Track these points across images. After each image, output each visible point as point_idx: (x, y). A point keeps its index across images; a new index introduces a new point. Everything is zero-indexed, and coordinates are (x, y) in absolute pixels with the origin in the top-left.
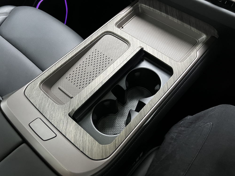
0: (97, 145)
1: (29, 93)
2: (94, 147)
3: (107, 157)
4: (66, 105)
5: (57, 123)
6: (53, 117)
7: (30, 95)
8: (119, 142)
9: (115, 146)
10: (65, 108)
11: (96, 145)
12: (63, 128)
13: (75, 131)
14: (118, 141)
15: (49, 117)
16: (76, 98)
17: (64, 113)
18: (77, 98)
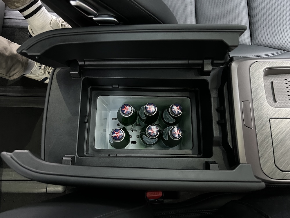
11: (271, 162)
12: (259, 126)
13: (265, 137)
15: (256, 107)
17: (268, 114)
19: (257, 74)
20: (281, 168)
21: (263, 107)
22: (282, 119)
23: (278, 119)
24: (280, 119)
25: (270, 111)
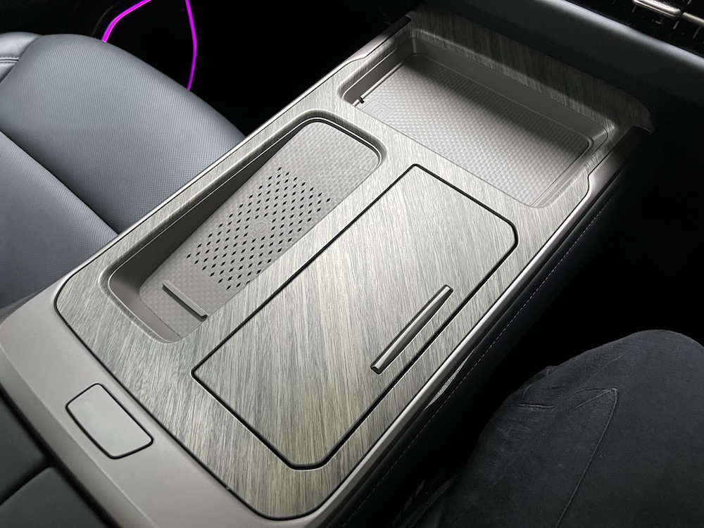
0: (280, 471)
1: (71, 306)
2: (272, 479)
3: (311, 509)
4: (186, 343)
5: (157, 399)
6: (144, 381)
7: (71, 309)
8: (349, 460)
9: (339, 473)
10: (183, 353)
11: (277, 471)
12: (176, 415)
13: (212, 425)
14: (348, 456)
15: (132, 381)
16: (218, 319)
17: (180, 367)
18: (220, 319)
22: (223, 347)
23: (215, 354)
24: (219, 351)
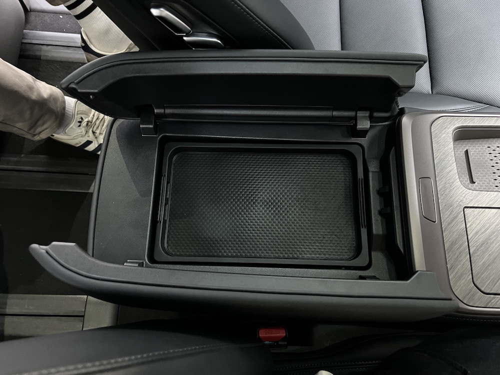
1: (437, 131)
2: (463, 279)
3: (468, 304)
5: (445, 205)
6: (445, 193)
10: (466, 196)
17: (461, 201)
19: (442, 137)
20: (483, 289)
21: (454, 188)
22: (484, 209)
23: (478, 209)
24: (481, 209)
25: (464, 195)
